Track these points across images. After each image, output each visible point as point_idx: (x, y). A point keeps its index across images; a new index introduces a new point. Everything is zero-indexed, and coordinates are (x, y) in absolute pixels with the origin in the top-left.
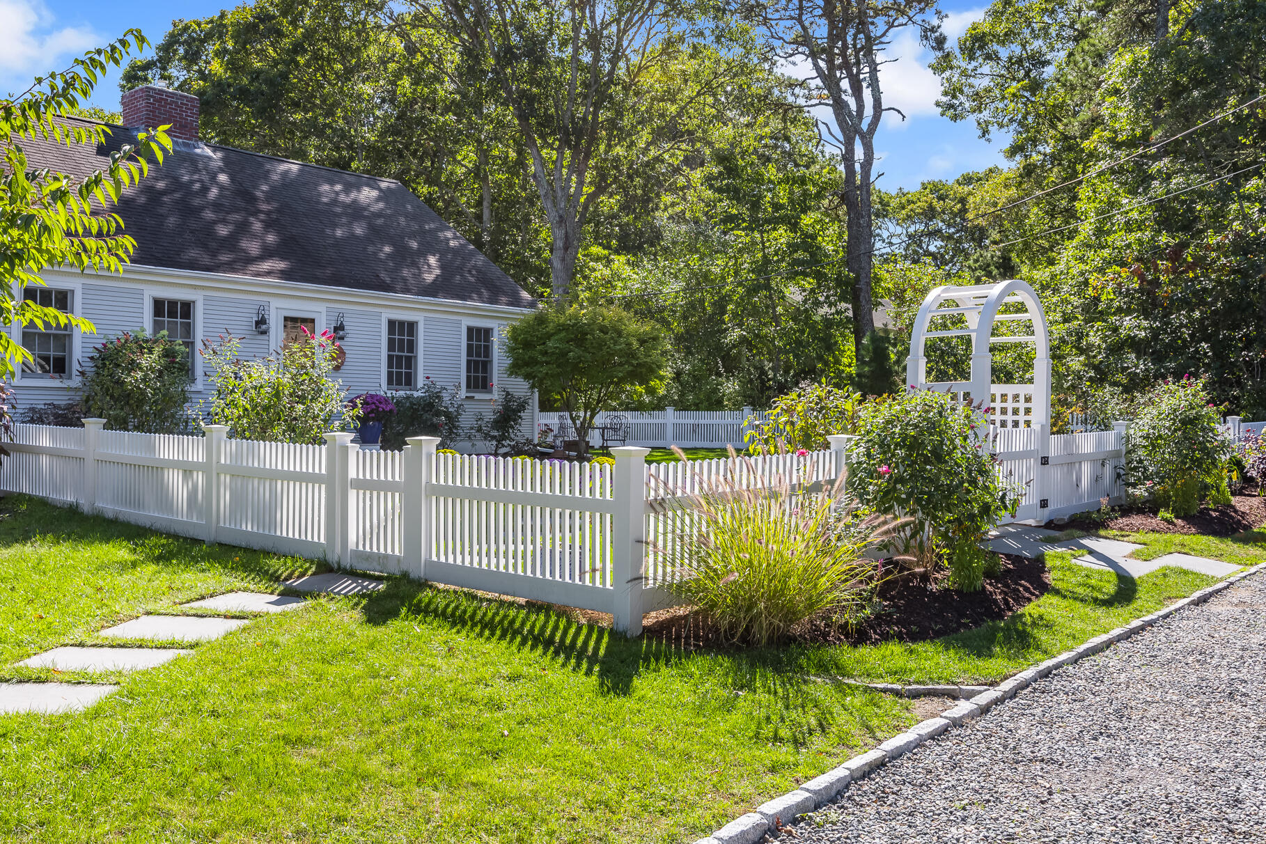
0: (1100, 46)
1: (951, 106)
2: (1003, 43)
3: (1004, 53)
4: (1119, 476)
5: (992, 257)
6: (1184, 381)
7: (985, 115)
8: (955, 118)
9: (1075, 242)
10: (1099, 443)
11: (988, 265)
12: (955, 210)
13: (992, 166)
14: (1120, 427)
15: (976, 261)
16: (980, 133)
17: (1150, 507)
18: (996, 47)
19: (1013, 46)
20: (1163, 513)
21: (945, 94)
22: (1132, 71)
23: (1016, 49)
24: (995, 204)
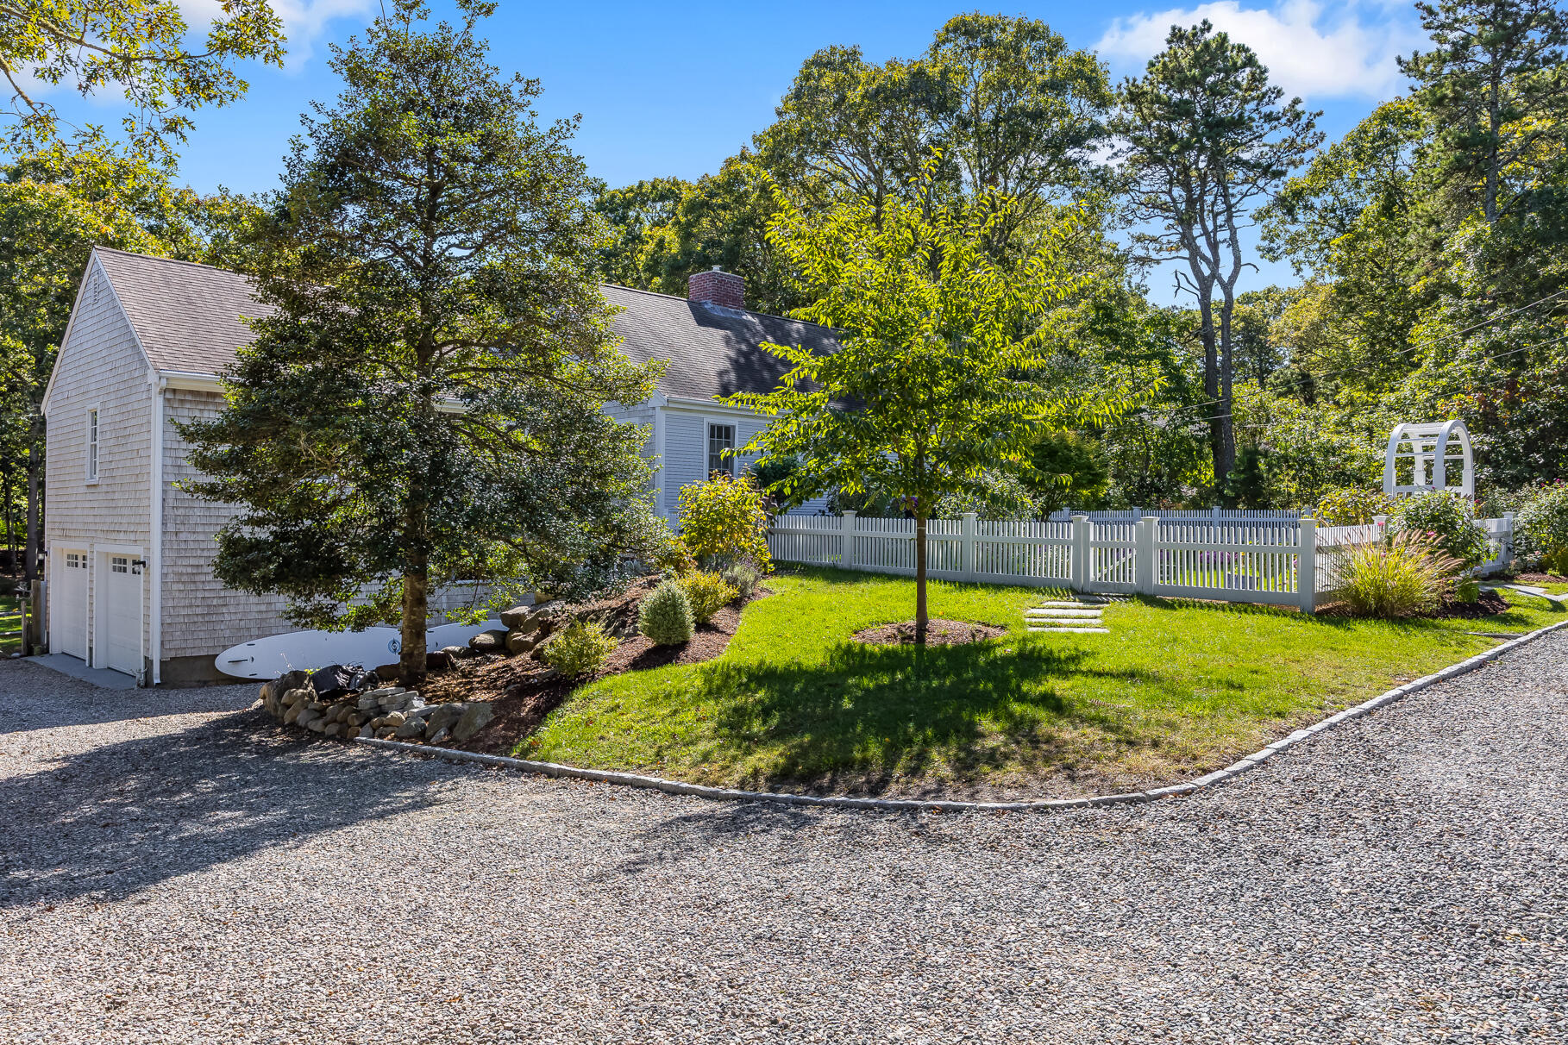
0: (1432, 212)
1: (1271, 250)
2: (1317, 195)
3: (1317, 202)
4: (1509, 549)
5: (1292, 374)
6: (1556, 484)
7: (1300, 255)
8: (1275, 259)
9: (1419, 372)
10: (1499, 526)
11: (1289, 382)
12: (1238, 327)
13: (1270, 285)
14: (1508, 516)
15: (1277, 378)
16: (1294, 271)
17: (1541, 568)
18: (1312, 199)
19: (1325, 197)
20: (1550, 571)
21: (1264, 238)
22: (1477, 240)
23: (1329, 198)
24: (1297, 329)
